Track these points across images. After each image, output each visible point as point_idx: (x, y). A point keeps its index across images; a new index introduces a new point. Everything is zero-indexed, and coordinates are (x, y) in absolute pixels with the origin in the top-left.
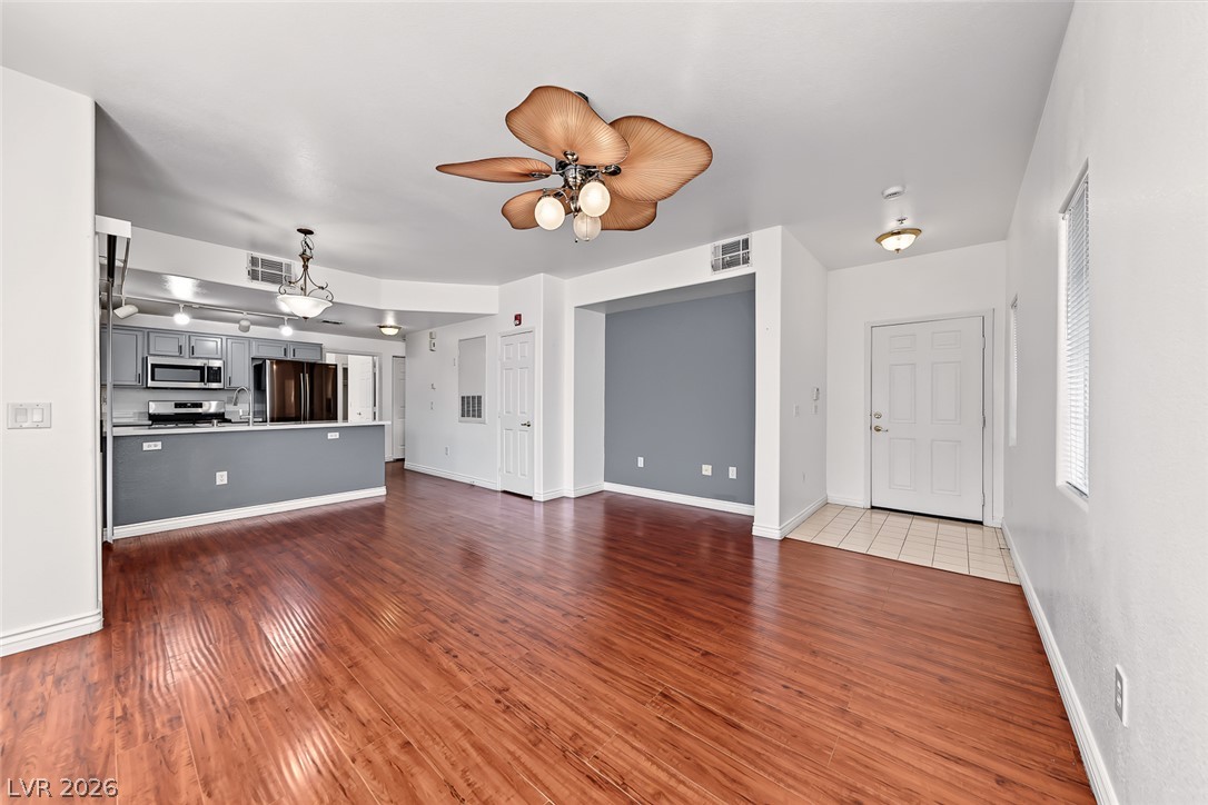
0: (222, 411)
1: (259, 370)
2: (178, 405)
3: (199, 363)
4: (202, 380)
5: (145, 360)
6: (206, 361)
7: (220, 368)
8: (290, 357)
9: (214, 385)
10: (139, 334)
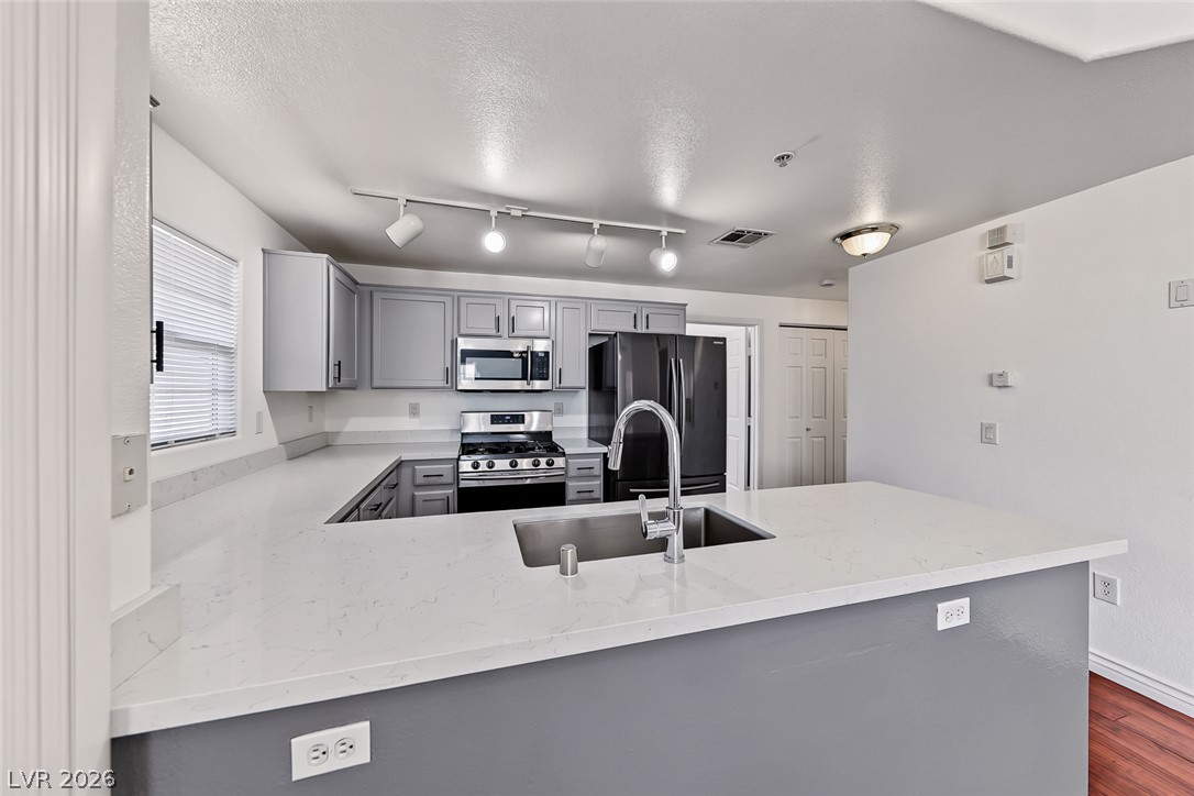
0: (548, 429)
1: (599, 357)
2: (496, 419)
3: (518, 346)
4: (524, 377)
5: (454, 343)
6: (527, 342)
7: (547, 353)
8: (642, 329)
9: (538, 384)
10: (448, 300)
